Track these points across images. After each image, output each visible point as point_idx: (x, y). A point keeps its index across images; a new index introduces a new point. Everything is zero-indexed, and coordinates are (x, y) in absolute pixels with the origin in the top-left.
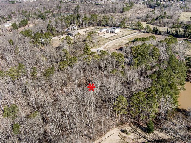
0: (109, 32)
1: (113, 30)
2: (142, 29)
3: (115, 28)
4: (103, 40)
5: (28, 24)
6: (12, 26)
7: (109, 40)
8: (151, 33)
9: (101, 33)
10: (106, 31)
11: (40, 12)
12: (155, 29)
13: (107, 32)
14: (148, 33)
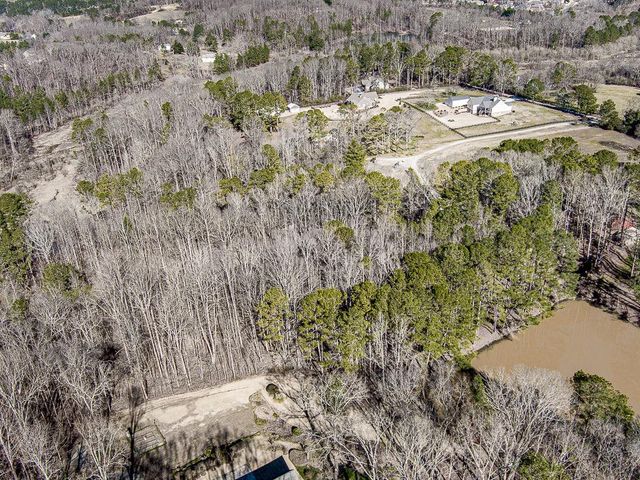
0: (475, 111)
1: (487, 105)
2: (591, 112)
3: (495, 99)
4: (439, 134)
5: (270, 59)
6: (215, 62)
7: (457, 136)
8: (616, 129)
9: (448, 109)
10: (465, 106)
11: (314, 26)
12: (631, 117)
13: (469, 111)
14: (605, 127)
